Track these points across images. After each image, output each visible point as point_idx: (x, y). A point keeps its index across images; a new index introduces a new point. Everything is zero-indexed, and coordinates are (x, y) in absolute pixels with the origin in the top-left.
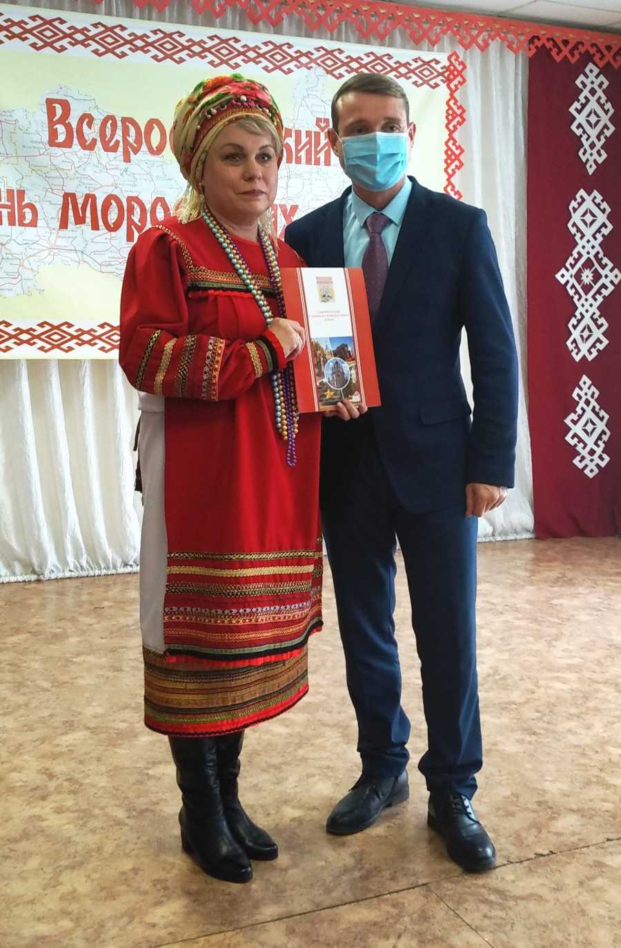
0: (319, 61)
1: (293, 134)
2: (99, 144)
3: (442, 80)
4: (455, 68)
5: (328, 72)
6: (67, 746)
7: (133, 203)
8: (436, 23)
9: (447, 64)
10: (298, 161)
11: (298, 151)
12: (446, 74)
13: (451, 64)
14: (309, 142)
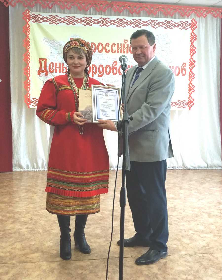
0: (150, 24)
3: (189, 27)
4: (194, 23)
5: (152, 27)
12: (191, 25)
13: (192, 22)
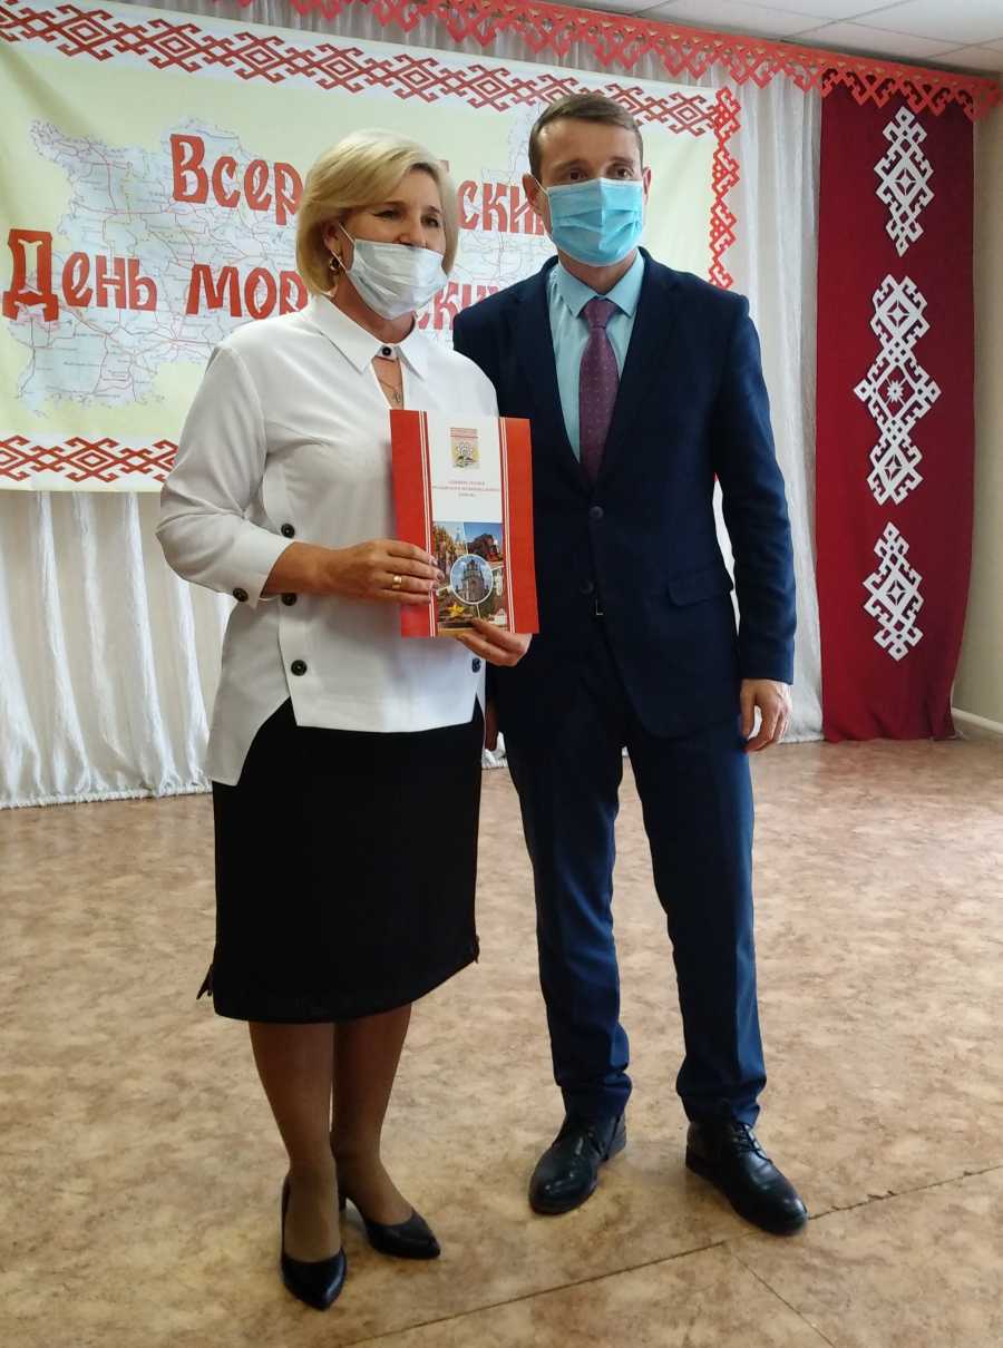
0: (544, 95)
1: (508, 192)
2: (243, 199)
3: (708, 125)
4: (726, 110)
6: (203, 1040)
7: (288, 280)
8: (697, 48)
9: (715, 102)
10: (515, 229)
11: (514, 215)
12: (713, 117)
13: (721, 103)
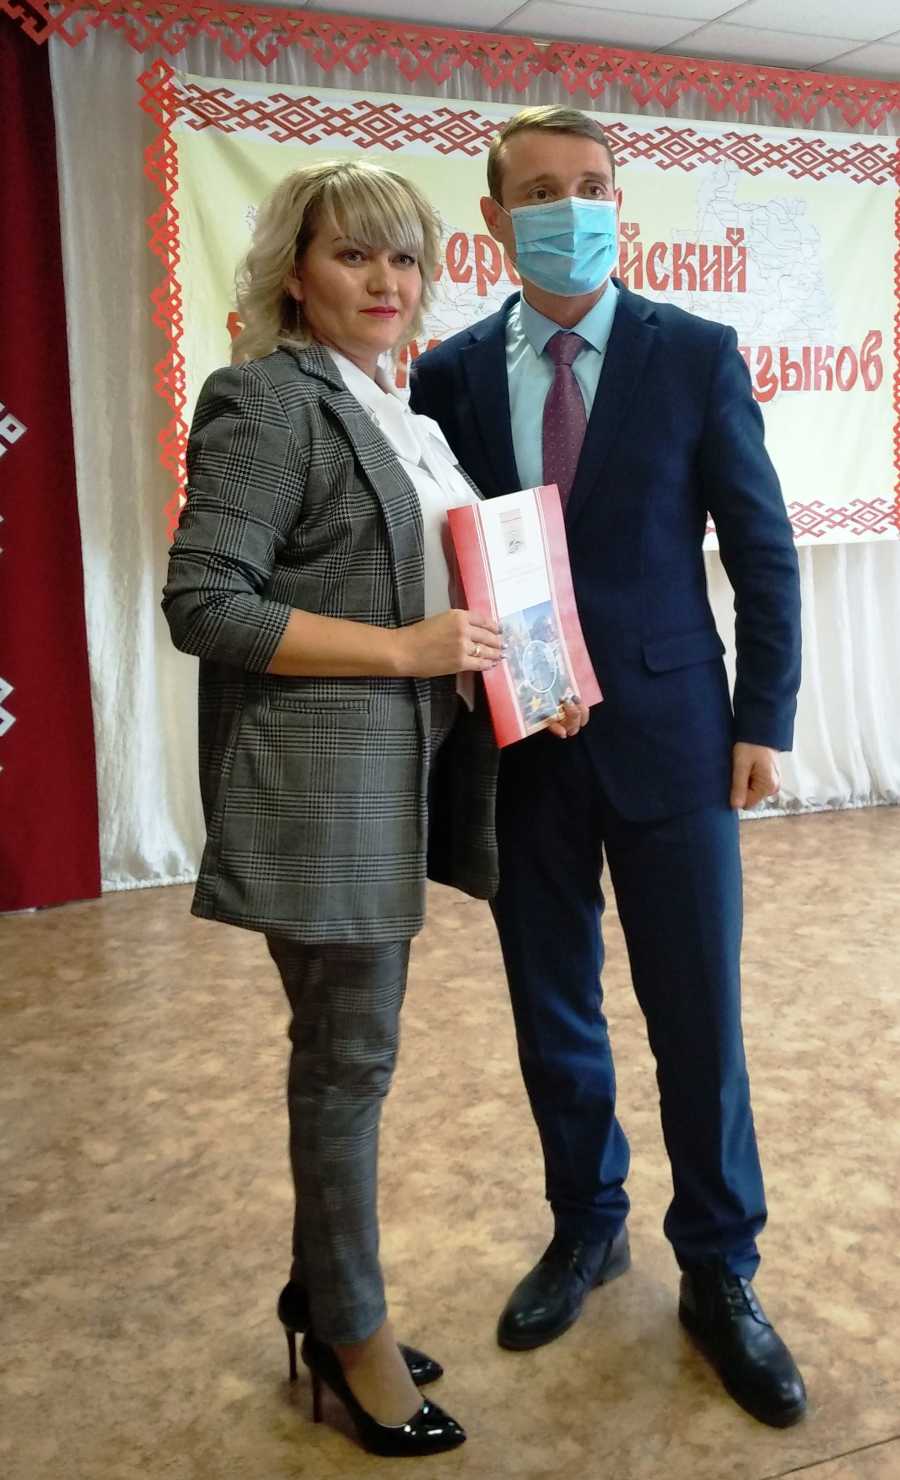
0: (729, 152)
1: (697, 251)
3: (889, 173)
5: (742, 166)
8: (877, 97)
9: (896, 150)
10: (704, 287)
11: (703, 274)
12: (894, 165)
14: (717, 262)
